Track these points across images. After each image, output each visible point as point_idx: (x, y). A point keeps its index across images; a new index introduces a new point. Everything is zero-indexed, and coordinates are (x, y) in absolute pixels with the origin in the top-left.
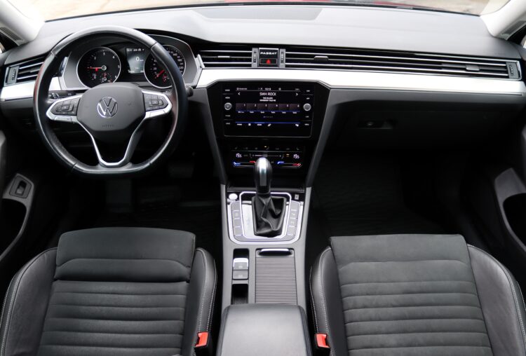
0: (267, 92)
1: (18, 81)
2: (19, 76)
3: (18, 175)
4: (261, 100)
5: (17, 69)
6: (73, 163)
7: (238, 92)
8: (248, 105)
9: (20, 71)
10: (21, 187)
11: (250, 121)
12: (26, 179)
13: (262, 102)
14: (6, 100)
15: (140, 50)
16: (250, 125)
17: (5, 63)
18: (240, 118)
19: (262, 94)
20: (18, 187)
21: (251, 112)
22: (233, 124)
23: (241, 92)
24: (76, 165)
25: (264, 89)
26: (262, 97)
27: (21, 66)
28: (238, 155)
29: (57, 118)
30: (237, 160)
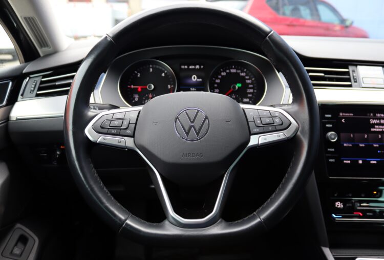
0: (380, 119)
1: (38, 95)
2: (40, 89)
3: (19, 225)
4: (372, 130)
5: (39, 80)
6: (123, 217)
7: (342, 118)
8: (357, 135)
9: (42, 82)
10: (20, 244)
11: (360, 158)
12: (28, 232)
13: (375, 132)
14: (17, 119)
15: (198, 67)
16: (360, 162)
17: (24, 71)
18: (347, 153)
19: (373, 121)
20: (16, 245)
21: (361, 145)
22: (339, 162)
23: (346, 119)
24: (128, 222)
25: (375, 115)
26: (373, 126)
27: (44, 77)
28: (339, 205)
29: (101, 139)
30: (338, 211)
